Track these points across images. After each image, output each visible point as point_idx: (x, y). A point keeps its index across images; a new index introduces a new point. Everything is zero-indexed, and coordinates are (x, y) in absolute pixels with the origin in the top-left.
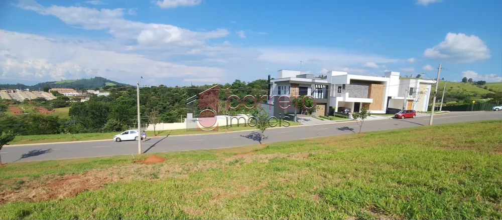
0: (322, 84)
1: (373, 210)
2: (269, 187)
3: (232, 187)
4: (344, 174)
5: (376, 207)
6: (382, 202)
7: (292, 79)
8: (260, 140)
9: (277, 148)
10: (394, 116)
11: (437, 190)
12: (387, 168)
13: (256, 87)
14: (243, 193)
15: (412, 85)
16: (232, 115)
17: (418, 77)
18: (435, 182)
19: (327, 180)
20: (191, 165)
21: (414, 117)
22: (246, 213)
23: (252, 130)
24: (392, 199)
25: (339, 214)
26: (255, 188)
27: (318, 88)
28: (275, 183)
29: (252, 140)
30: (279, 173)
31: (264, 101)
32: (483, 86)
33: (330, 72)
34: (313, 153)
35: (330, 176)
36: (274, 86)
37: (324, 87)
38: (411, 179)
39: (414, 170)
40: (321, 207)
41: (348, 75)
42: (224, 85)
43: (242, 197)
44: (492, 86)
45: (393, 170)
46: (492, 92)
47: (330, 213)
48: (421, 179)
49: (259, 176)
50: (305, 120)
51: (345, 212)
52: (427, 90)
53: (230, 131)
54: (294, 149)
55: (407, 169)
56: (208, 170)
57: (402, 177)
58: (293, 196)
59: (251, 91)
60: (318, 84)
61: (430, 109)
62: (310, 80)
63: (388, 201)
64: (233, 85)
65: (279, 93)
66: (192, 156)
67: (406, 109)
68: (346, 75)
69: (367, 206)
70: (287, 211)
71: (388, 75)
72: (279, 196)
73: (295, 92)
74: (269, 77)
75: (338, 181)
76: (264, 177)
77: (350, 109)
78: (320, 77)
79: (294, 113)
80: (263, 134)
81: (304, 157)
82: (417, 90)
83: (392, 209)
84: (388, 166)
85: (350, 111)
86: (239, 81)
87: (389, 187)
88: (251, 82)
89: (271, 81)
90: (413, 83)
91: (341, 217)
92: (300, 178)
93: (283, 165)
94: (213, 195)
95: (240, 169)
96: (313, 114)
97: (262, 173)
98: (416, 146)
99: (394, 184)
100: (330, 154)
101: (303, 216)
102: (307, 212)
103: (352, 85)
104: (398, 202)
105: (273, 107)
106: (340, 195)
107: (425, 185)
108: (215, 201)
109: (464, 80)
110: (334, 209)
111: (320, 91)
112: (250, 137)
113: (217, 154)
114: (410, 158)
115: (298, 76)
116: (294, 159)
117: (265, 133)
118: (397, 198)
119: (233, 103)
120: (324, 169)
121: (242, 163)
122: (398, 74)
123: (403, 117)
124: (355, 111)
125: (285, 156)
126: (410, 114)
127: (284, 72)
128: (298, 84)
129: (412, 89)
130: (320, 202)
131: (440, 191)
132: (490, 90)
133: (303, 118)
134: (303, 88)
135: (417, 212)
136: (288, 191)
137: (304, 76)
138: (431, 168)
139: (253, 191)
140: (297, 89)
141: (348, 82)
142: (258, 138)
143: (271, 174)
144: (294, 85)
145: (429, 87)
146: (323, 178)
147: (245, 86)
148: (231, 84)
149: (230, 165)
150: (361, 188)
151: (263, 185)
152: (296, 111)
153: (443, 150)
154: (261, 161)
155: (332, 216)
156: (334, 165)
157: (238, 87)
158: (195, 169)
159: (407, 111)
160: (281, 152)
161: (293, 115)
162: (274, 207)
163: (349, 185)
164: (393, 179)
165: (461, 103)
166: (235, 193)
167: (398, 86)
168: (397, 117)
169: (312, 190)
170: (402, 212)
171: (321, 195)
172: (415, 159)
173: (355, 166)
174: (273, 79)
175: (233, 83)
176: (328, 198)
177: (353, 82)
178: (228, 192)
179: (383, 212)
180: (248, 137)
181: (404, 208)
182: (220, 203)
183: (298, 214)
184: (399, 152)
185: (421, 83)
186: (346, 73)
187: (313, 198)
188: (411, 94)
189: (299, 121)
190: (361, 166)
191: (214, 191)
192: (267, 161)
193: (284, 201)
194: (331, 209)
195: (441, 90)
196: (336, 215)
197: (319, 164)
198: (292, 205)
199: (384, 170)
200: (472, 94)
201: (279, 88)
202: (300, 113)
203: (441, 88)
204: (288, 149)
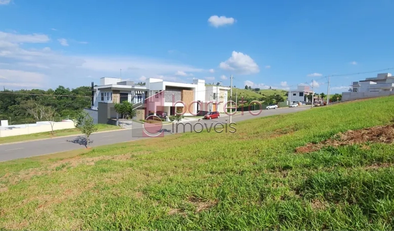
0: (142, 90)
1: (193, 200)
2: (97, 187)
3: (60, 192)
4: (165, 171)
5: (195, 196)
6: (200, 192)
7: (113, 86)
8: (86, 144)
9: (102, 151)
10: (203, 117)
11: (240, 173)
12: (201, 162)
13: (80, 94)
14: (71, 196)
15: (214, 91)
16: (57, 121)
17: (218, 84)
18: (238, 167)
19: (150, 178)
20: (10, 176)
21: (218, 117)
22: (75, 215)
23: (78, 135)
24: (208, 187)
25: (162, 208)
26: (83, 190)
27: (138, 94)
28: (102, 183)
29: (78, 144)
30: (105, 174)
31: (88, 107)
32: (259, 92)
33: (148, 79)
34: (135, 154)
35: (152, 174)
36: (98, 92)
37: (143, 92)
38: (221, 168)
39: (222, 160)
40: (145, 203)
41: (164, 82)
42: (46, 90)
43: (71, 200)
44: (264, 92)
45: (206, 163)
46: (265, 97)
47: (154, 208)
48: (228, 167)
49: (87, 178)
50: (127, 124)
51: (168, 206)
52: (225, 95)
53: (55, 136)
54: (118, 151)
55: (218, 160)
56: (32, 179)
57: (214, 167)
58: (119, 194)
59: (75, 98)
60: (138, 90)
61: (229, 111)
62: (130, 87)
63: (205, 190)
64: (56, 91)
65: (102, 99)
66: (11, 166)
67: (212, 111)
68: (162, 82)
69: (187, 198)
70: (114, 208)
71: (196, 82)
72: (106, 195)
73: (116, 99)
74: (93, 84)
75: (159, 178)
76: (91, 178)
77: (167, 113)
78: (139, 84)
79: (116, 118)
80: (88, 138)
81: (127, 158)
82: (218, 95)
83: (208, 195)
84: (203, 160)
85: (167, 115)
86: (63, 88)
87: (205, 178)
88: (75, 88)
89: (95, 88)
90: (215, 89)
91: (164, 211)
92: (124, 178)
93: (109, 166)
94: (39, 203)
95: (68, 173)
96: (134, 118)
97: (89, 175)
98: (223, 141)
99: (208, 175)
100: (152, 155)
101: (129, 212)
102: (132, 208)
103: (168, 91)
104: (213, 189)
105: (97, 113)
106: (162, 191)
107: (232, 171)
108: (41, 209)
109: (246, 87)
110: (157, 204)
111: (139, 97)
112: (76, 141)
113: (41, 161)
114: (219, 151)
115: (118, 84)
116: (117, 160)
117: (91, 138)
118: (211, 186)
119: (56, 108)
120: (146, 169)
121: (70, 167)
122: (204, 81)
123: (210, 118)
124: (171, 114)
125: (110, 158)
126: (215, 115)
127: (106, 79)
128: (119, 91)
129: (214, 94)
130: (144, 199)
131: (242, 173)
132: (263, 95)
133: (124, 122)
134: (124, 95)
135: (228, 193)
136: (114, 190)
137: (124, 83)
138: (234, 156)
139: (81, 193)
140: (118, 95)
141: (164, 88)
142: (84, 142)
143: (97, 176)
144: (116, 91)
145: (226, 92)
146: (146, 177)
147: (69, 93)
148: (54, 90)
149: (57, 170)
150: (181, 183)
151: (90, 186)
152: (117, 116)
153: (241, 141)
154: (88, 164)
155: (156, 210)
156: (155, 164)
157: (61, 92)
158: (16, 179)
159: (213, 113)
160: (106, 155)
161: (116, 120)
162: (102, 206)
163: (170, 180)
164: (207, 171)
165: (247, 105)
166: (63, 197)
167: (205, 92)
168: (206, 118)
169: (136, 188)
170: (216, 196)
171: (145, 192)
172: (222, 152)
173: (174, 163)
174: (96, 86)
175: (56, 89)
176: (152, 194)
177: (168, 88)
178: (56, 197)
179: (201, 200)
180: (74, 142)
181: (218, 193)
182: (48, 210)
183: (124, 211)
184: (210, 147)
185: (220, 89)
186: (162, 80)
187: (137, 195)
188: (214, 99)
189: (121, 125)
190: (180, 163)
191: (40, 199)
192: (93, 163)
193: (111, 200)
194: (155, 203)
195: (234, 95)
196: (160, 209)
197: (141, 163)
198: (119, 202)
199: (199, 164)
200: (253, 98)
201: (102, 94)
202: (122, 118)
203: (234, 94)
204: (112, 151)
